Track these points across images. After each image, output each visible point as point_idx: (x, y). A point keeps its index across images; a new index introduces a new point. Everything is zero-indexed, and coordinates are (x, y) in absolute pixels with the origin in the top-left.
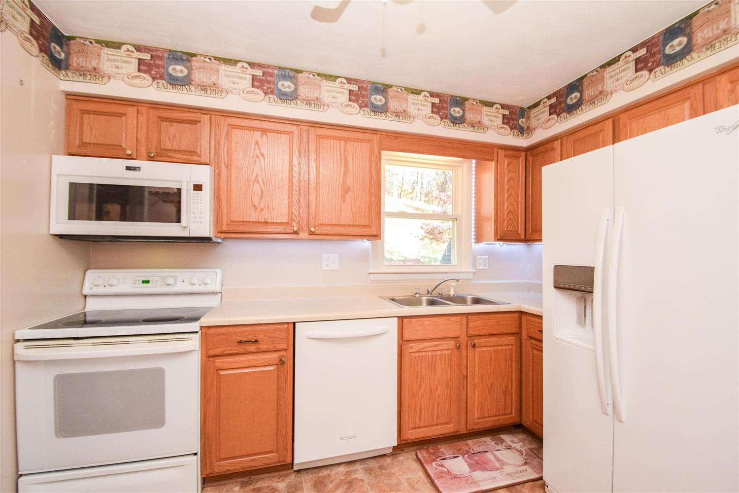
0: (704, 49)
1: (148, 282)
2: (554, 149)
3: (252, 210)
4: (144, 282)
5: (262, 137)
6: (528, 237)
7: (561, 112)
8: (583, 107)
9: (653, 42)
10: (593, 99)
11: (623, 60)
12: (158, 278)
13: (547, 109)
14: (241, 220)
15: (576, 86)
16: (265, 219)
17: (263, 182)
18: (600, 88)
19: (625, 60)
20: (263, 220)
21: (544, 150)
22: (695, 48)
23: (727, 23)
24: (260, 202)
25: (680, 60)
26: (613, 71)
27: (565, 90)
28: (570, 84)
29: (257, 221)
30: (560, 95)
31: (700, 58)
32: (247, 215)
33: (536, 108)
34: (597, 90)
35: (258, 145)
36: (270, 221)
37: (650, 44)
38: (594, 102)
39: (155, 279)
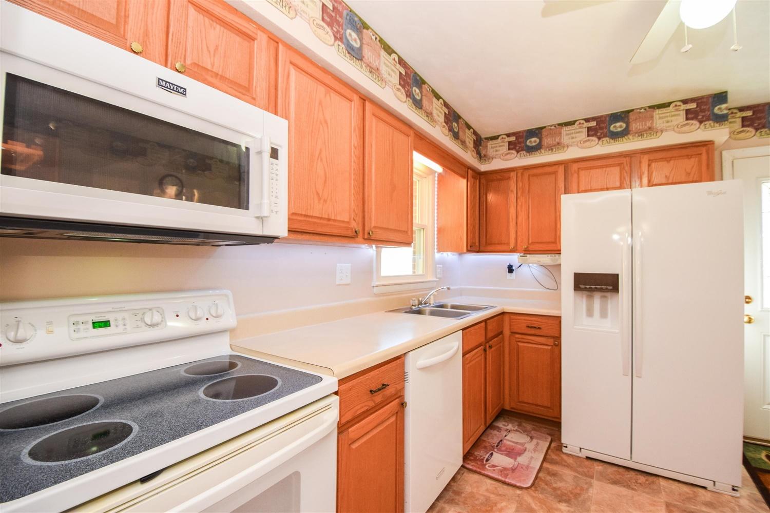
0: (637, 135)
1: (106, 324)
2: (510, 178)
3: (316, 201)
4: (95, 324)
5: (326, 96)
6: (482, 249)
7: (520, 150)
8: (543, 151)
9: (602, 119)
10: (551, 147)
11: (578, 125)
12: (126, 315)
13: (506, 144)
14: (304, 213)
15: (536, 132)
16: (329, 215)
17: (327, 162)
18: (557, 140)
19: (579, 126)
20: (327, 217)
21: (499, 177)
22: (631, 132)
23: (651, 124)
24: (323, 190)
25: (621, 137)
26: (568, 131)
27: (525, 134)
28: (530, 130)
29: (320, 216)
30: (520, 136)
31: (633, 140)
32: (311, 206)
33: (494, 141)
34: (555, 141)
35: (322, 106)
36: (333, 218)
37: (599, 120)
38: (552, 149)
39: (119, 316)
